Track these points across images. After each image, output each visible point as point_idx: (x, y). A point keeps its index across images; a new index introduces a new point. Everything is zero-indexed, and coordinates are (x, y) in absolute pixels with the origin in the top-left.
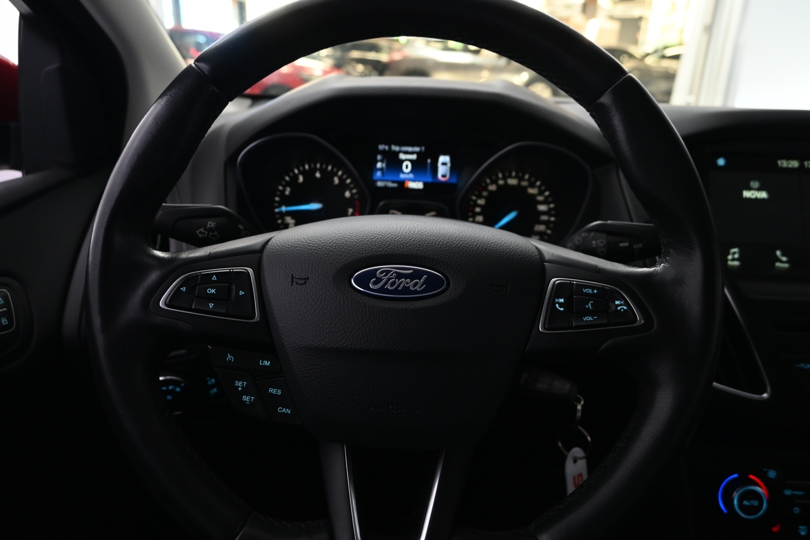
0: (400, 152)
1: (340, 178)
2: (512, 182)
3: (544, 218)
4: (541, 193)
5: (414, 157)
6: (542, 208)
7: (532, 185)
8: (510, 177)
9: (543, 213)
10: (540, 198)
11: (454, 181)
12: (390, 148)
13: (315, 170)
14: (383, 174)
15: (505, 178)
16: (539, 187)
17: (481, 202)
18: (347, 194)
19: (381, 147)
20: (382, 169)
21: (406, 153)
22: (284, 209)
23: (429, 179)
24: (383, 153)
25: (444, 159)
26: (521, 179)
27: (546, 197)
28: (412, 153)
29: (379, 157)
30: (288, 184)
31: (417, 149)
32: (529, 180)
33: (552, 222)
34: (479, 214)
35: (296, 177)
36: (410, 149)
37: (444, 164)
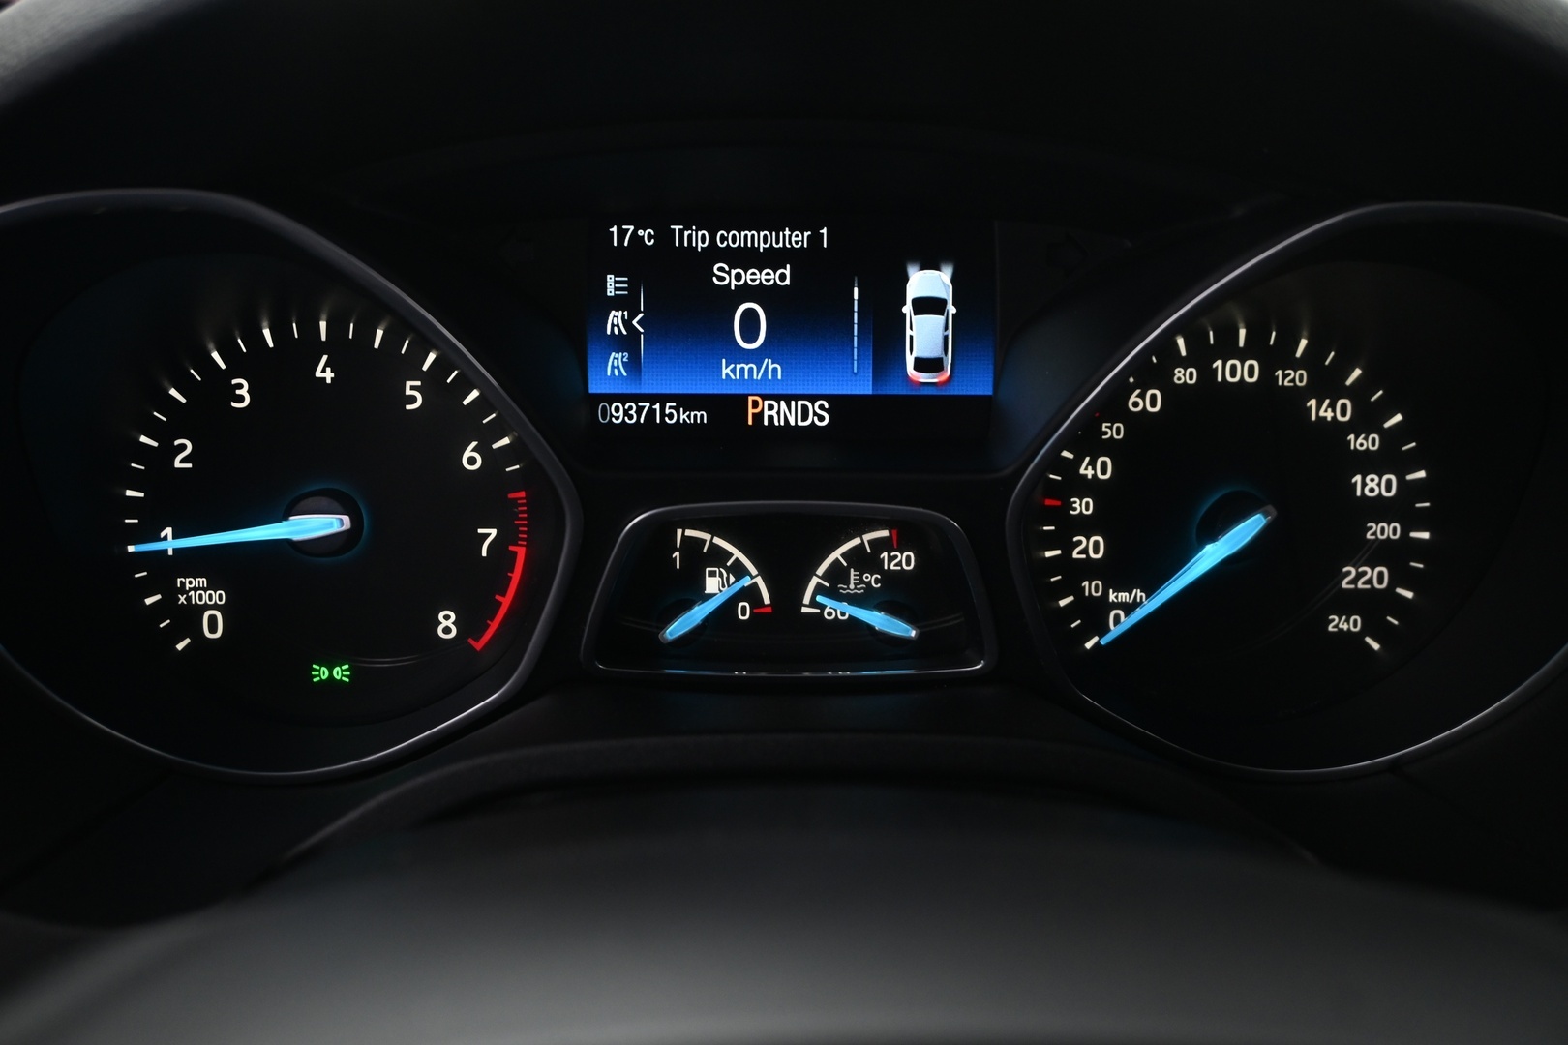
0: (714, 253)
1: (432, 383)
2: (1239, 371)
3: (1385, 531)
4: (1368, 419)
5: (780, 277)
6: (1373, 486)
7: (1326, 385)
8: (1227, 349)
9: (1380, 509)
10: (1363, 443)
11: (979, 384)
12: (664, 236)
13: (312, 349)
14: (633, 365)
15: (1201, 358)
16: (1358, 393)
17: (1097, 469)
18: (471, 458)
19: (622, 234)
20: (627, 342)
21: (746, 258)
22: (169, 542)
23: (860, 384)
24: (629, 260)
25: (927, 282)
26: (1275, 358)
27: (1391, 438)
28: (772, 259)
29: (612, 285)
30: (180, 422)
31: (798, 239)
32: (1310, 361)
33: (1418, 549)
34: (1086, 525)
35: (220, 387)
36: (762, 240)
37: (928, 306)
